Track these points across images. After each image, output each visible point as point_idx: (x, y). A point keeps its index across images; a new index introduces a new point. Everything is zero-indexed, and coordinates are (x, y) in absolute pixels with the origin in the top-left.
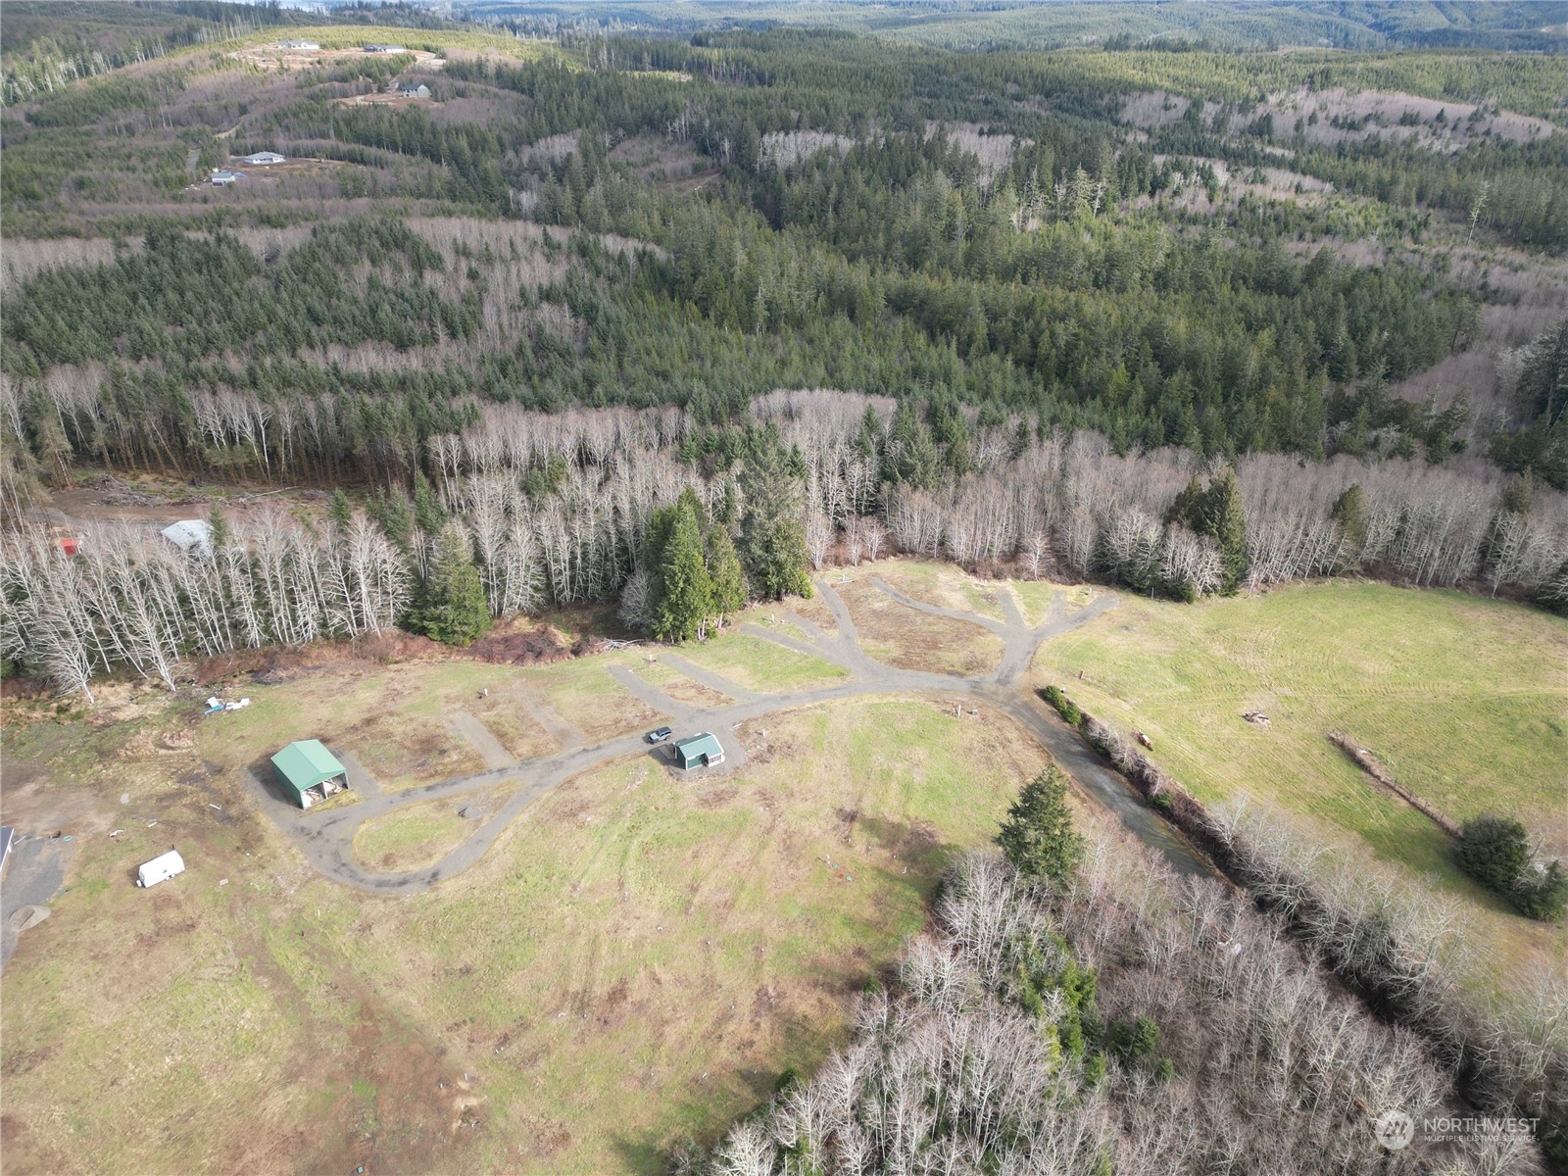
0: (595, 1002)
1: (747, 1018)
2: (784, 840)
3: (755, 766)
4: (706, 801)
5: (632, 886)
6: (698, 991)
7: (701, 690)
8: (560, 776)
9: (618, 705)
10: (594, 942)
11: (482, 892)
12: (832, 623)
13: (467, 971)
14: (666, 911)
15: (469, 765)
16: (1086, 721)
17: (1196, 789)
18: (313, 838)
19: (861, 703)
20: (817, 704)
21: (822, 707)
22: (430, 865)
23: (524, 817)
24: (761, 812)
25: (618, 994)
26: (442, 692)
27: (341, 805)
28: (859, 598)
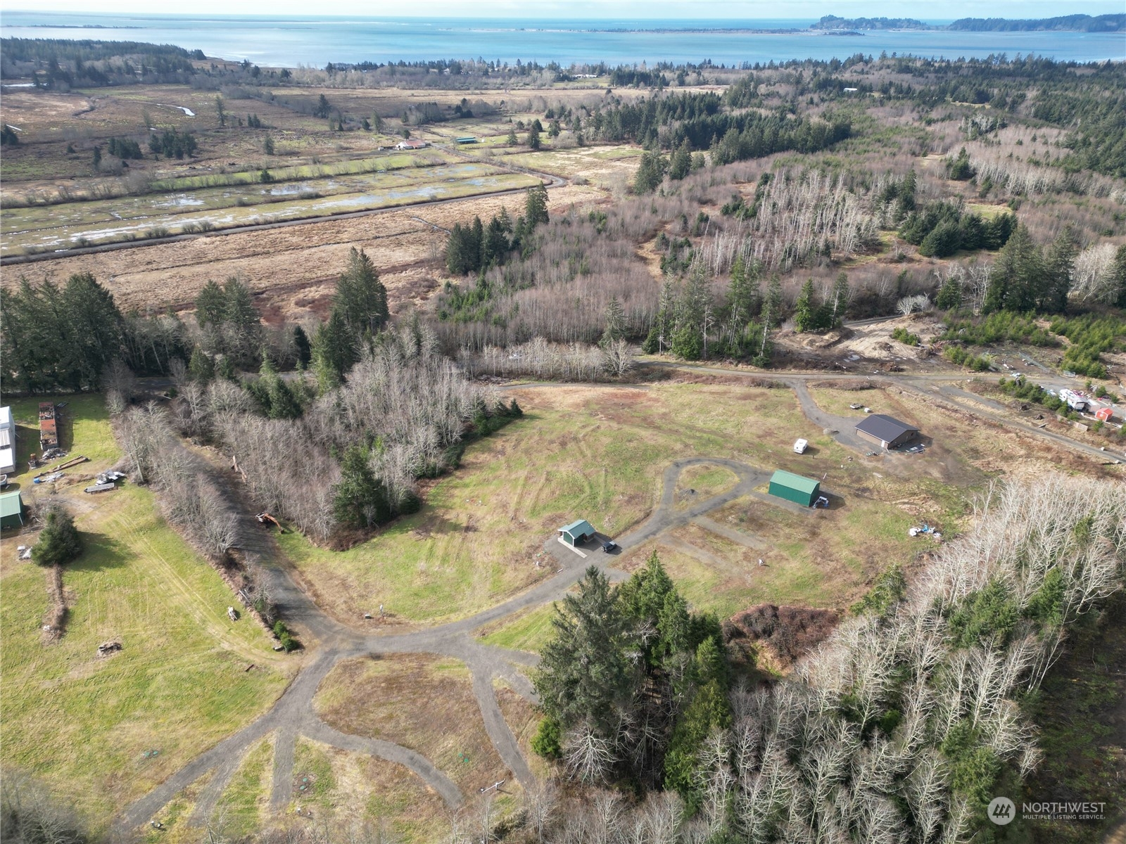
3: (535, 543)
4: (560, 517)
8: (656, 517)
22: (685, 469)
23: (658, 493)
24: (524, 519)
25: (563, 444)
28: (474, 753)
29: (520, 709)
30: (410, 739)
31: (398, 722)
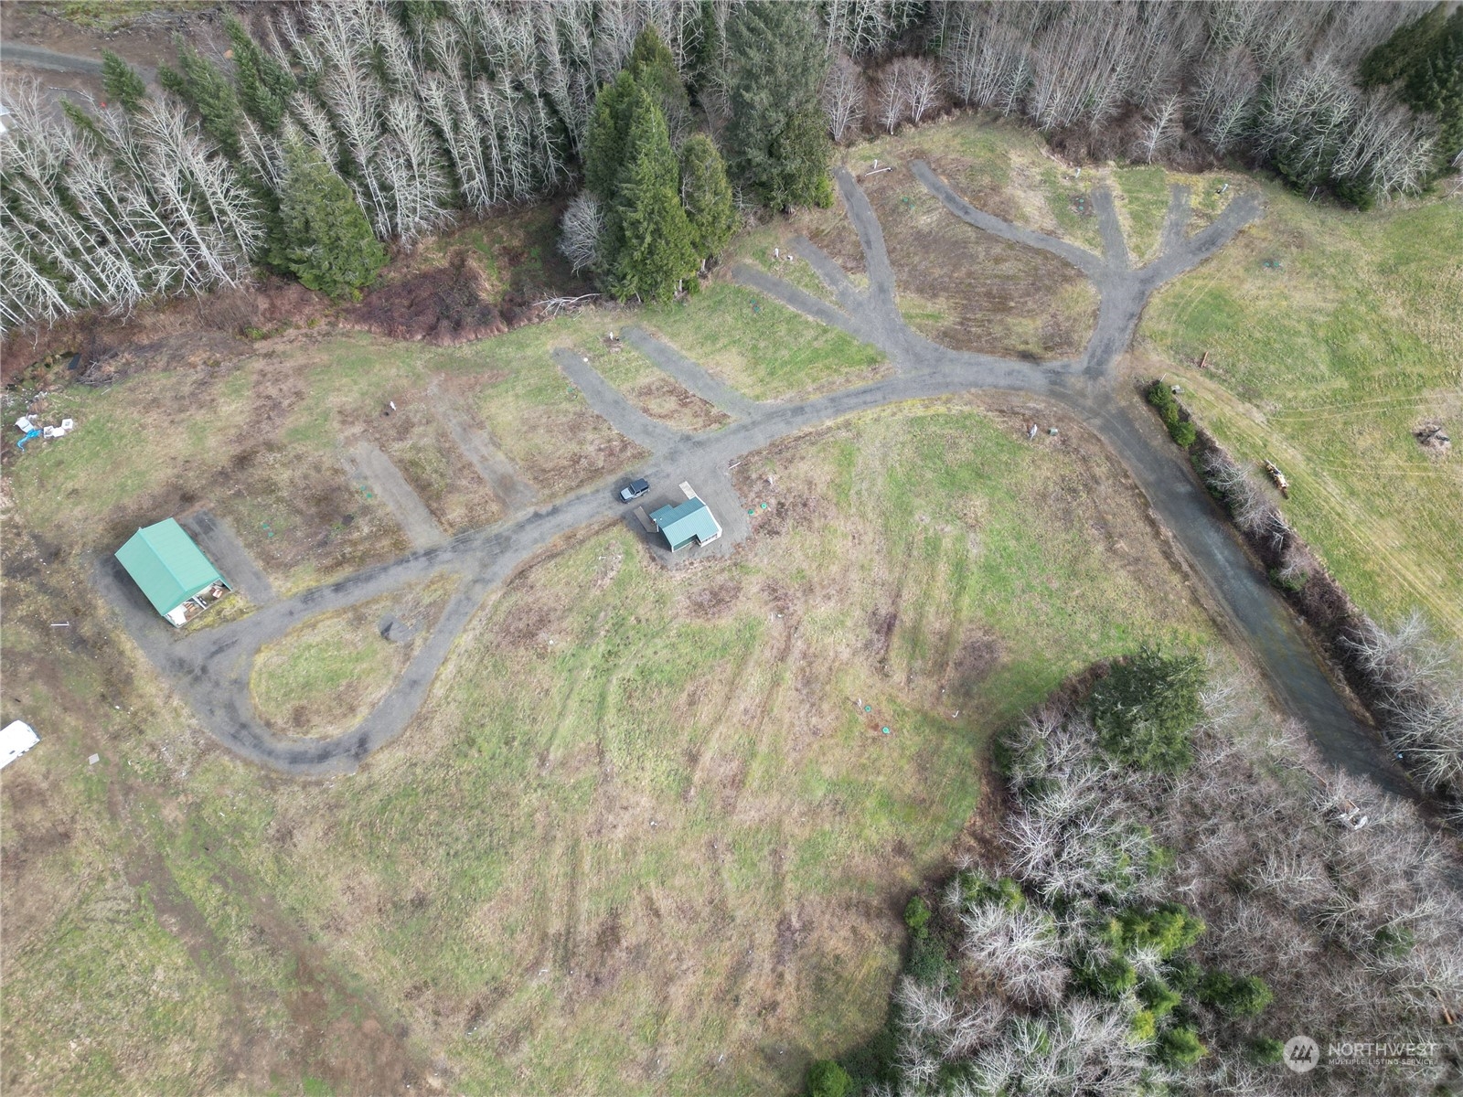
0: (582, 949)
1: (768, 966)
2: (803, 670)
3: (764, 541)
4: (700, 605)
5: (615, 757)
6: (706, 927)
7: (684, 398)
8: (507, 565)
9: (575, 428)
10: (573, 850)
11: (426, 770)
12: (859, 261)
13: (420, 903)
14: (659, 795)
15: (386, 542)
16: (1202, 446)
17: (1338, 564)
18: (197, 679)
19: (899, 416)
20: (840, 420)
21: (847, 425)
22: (355, 723)
23: (466, 640)
24: (772, 623)
25: (609, 935)
26: (334, 401)
27: (225, 620)
28: (897, 206)
29: (839, 246)
30: (971, 234)
31: (987, 252)
